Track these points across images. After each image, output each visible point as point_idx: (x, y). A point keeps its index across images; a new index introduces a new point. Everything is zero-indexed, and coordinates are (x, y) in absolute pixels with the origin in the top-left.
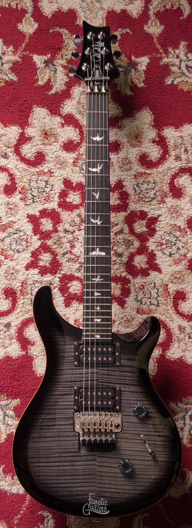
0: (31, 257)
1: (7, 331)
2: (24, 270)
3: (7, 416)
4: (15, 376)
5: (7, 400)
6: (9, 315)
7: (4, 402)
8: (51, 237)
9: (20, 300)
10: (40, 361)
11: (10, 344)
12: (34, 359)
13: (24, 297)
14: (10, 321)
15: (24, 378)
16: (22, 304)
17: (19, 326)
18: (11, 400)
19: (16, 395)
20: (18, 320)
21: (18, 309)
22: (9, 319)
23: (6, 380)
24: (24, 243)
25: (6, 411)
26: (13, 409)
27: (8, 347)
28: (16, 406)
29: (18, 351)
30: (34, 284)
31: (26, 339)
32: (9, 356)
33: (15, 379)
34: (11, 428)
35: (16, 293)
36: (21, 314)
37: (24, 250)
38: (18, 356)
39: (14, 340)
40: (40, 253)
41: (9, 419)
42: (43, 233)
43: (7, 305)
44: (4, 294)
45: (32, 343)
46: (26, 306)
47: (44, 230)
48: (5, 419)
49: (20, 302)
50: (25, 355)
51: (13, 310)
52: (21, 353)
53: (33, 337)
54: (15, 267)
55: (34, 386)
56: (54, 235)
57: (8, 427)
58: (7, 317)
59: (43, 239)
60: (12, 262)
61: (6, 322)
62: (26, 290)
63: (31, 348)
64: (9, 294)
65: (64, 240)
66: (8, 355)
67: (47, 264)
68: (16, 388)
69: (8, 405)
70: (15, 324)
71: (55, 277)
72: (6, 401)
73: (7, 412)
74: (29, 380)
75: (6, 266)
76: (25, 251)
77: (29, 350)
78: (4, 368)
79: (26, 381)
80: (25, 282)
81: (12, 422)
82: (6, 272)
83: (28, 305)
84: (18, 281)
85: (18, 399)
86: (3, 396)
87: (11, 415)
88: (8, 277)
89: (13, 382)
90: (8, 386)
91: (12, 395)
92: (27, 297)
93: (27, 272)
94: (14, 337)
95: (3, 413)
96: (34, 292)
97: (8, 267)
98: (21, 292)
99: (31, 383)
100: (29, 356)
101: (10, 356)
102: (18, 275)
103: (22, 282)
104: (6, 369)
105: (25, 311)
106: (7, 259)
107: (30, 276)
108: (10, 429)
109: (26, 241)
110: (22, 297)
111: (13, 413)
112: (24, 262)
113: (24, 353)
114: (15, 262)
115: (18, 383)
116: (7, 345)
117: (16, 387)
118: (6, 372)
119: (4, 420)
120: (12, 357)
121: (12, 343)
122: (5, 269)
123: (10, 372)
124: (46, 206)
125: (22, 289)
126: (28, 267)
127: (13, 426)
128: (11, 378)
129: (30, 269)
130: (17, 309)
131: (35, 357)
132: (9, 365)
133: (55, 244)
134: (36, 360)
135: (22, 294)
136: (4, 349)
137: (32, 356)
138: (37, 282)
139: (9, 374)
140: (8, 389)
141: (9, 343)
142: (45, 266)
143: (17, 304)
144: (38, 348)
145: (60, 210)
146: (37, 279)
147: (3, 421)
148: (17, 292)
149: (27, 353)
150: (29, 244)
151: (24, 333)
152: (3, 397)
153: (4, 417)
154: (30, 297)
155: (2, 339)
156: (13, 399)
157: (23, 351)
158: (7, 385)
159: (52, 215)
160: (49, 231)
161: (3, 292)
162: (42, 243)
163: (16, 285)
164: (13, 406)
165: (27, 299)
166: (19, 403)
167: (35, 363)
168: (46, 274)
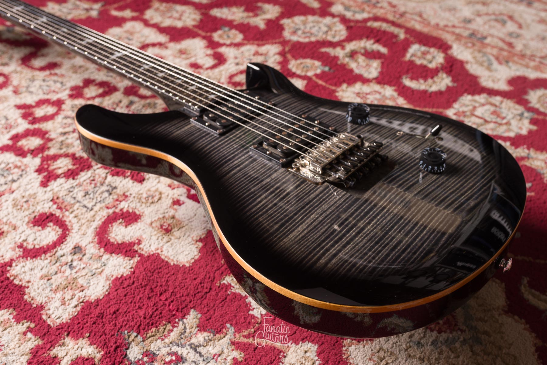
0: (39, 174)
1: (81, 256)
2: (41, 190)
3: (200, 346)
4: (152, 291)
5: (176, 327)
6: (66, 240)
7: (172, 334)
8: (49, 148)
9: (68, 217)
10: (170, 250)
11: (103, 265)
12: (158, 254)
13: (71, 210)
14: (74, 244)
15: (171, 282)
16: (75, 217)
17: (96, 240)
18: (181, 323)
19: (182, 309)
20: (86, 235)
21: (74, 226)
22: (71, 243)
23: (145, 306)
24: (16, 170)
25: (192, 342)
26: (198, 330)
27: (103, 270)
28: (197, 323)
29: (125, 262)
30: (72, 192)
31: (122, 244)
32: (117, 278)
33: (157, 295)
34: (224, 356)
35: (52, 215)
36: (84, 228)
37: (21, 176)
38: (131, 268)
39: (106, 256)
40: (49, 165)
41: (208, 347)
42: (33, 151)
43: (53, 233)
44: (34, 226)
45: (137, 241)
46: (82, 216)
47: (32, 148)
48: (200, 353)
49: (69, 218)
50: (141, 259)
51: (69, 231)
52: (132, 262)
53: (130, 235)
54: (23, 194)
55: (195, 279)
56: (50, 144)
57: (219, 359)
58: (65, 243)
59: (39, 153)
60: (14, 193)
61: (71, 248)
62: (66, 203)
63: (141, 246)
64: (44, 221)
65: (69, 141)
66: (114, 277)
67: (71, 167)
68: (172, 302)
69: (185, 332)
70: (87, 242)
71: (95, 170)
72: (175, 329)
73: (194, 340)
74: (180, 279)
75: (8, 202)
76: (24, 176)
77: (139, 251)
78: (125, 295)
79: (177, 284)
80: (55, 198)
81: (218, 347)
82: (15, 205)
83: (86, 213)
84: (43, 203)
85: (191, 313)
86: (162, 328)
87: (205, 339)
88: (23, 208)
89: (157, 299)
90: (157, 309)
91: (174, 315)
92: (75, 208)
93: (48, 189)
94: (101, 254)
95: (189, 347)
96: (80, 197)
97: (13, 200)
98: (60, 208)
99: (188, 279)
100: (148, 257)
101: (119, 276)
102: (37, 198)
103: (51, 201)
104: (129, 294)
105: (88, 221)
106: (4, 195)
107: (56, 189)
108: (225, 359)
109: (16, 167)
110: (67, 213)
111: (206, 334)
112: (32, 184)
113: (137, 259)
114: (20, 191)
115: (168, 294)
116: (100, 270)
117: (169, 300)
118: (134, 298)
119: (201, 355)
120: (122, 276)
121: (105, 262)
122: (10, 204)
123: (140, 291)
124: (14, 132)
125: (58, 205)
126: (44, 184)
127: (226, 351)
128: (149, 298)
129: (49, 184)
130: (72, 226)
131: (159, 251)
132: (128, 286)
133: (61, 149)
134: (163, 253)
135: (64, 210)
136: (99, 276)
137: (152, 253)
138: (74, 188)
139: (141, 296)
140: (161, 313)
141: (99, 265)
142: (69, 170)
143: (67, 223)
144: (151, 240)
145: (36, 126)
146: (71, 186)
147: (202, 359)
148: (54, 213)
149: (141, 255)
150: (23, 168)
151: (112, 240)
152: (165, 329)
153: (195, 350)
154: (80, 206)
155: (84, 268)
156: (183, 317)
157: (133, 257)
158: (153, 309)
159: (31, 133)
160: (40, 145)
161: (32, 225)
162: (43, 157)
163: (46, 207)
164: (195, 326)
165: (78, 209)
166: (199, 316)
167: (166, 257)
168: (77, 174)
